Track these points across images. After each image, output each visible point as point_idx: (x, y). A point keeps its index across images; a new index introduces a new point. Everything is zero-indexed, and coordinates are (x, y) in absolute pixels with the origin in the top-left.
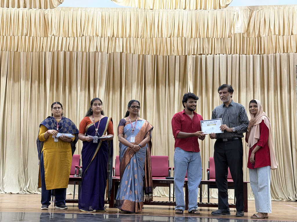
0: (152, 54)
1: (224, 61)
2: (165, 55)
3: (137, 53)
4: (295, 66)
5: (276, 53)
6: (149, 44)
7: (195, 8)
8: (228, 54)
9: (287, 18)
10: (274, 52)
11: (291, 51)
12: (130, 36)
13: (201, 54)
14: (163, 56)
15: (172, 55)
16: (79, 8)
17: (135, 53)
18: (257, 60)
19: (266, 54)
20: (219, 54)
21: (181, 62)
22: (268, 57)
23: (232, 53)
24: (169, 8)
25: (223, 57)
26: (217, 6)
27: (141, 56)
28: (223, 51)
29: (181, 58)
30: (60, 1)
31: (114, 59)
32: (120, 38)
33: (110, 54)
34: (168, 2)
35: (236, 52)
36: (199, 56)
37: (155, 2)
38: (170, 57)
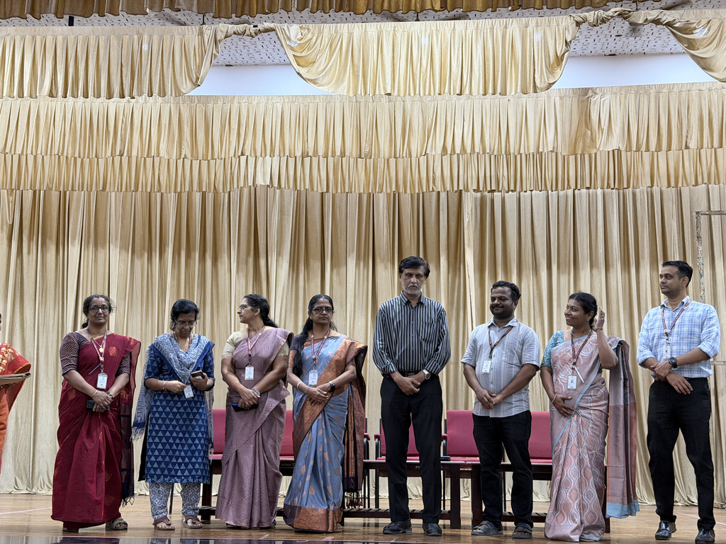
0: (389, 191)
1: (541, 205)
2: (417, 191)
3: (357, 192)
4: (694, 214)
5: (652, 186)
6: (382, 169)
7: (481, 92)
8: (550, 192)
9: (675, 113)
10: (649, 185)
11: (684, 183)
12: (343, 154)
13: (492, 191)
14: (411, 195)
15: (431, 190)
16: (234, 97)
17: (353, 190)
18: (613, 202)
19: (631, 189)
20: (532, 191)
21: (450, 208)
22: (634, 195)
23: (559, 187)
24: (427, 93)
25: (539, 196)
26: (530, 86)
27: (365, 197)
28: (540, 184)
29: (450, 199)
30: (197, 82)
31: (308, 204)
32: (321, 158)
33: (299, 193)
34: (426, 80)
35: (568, 184)
36: (488, 195)
37: (396, 80)
38: (427, 195)
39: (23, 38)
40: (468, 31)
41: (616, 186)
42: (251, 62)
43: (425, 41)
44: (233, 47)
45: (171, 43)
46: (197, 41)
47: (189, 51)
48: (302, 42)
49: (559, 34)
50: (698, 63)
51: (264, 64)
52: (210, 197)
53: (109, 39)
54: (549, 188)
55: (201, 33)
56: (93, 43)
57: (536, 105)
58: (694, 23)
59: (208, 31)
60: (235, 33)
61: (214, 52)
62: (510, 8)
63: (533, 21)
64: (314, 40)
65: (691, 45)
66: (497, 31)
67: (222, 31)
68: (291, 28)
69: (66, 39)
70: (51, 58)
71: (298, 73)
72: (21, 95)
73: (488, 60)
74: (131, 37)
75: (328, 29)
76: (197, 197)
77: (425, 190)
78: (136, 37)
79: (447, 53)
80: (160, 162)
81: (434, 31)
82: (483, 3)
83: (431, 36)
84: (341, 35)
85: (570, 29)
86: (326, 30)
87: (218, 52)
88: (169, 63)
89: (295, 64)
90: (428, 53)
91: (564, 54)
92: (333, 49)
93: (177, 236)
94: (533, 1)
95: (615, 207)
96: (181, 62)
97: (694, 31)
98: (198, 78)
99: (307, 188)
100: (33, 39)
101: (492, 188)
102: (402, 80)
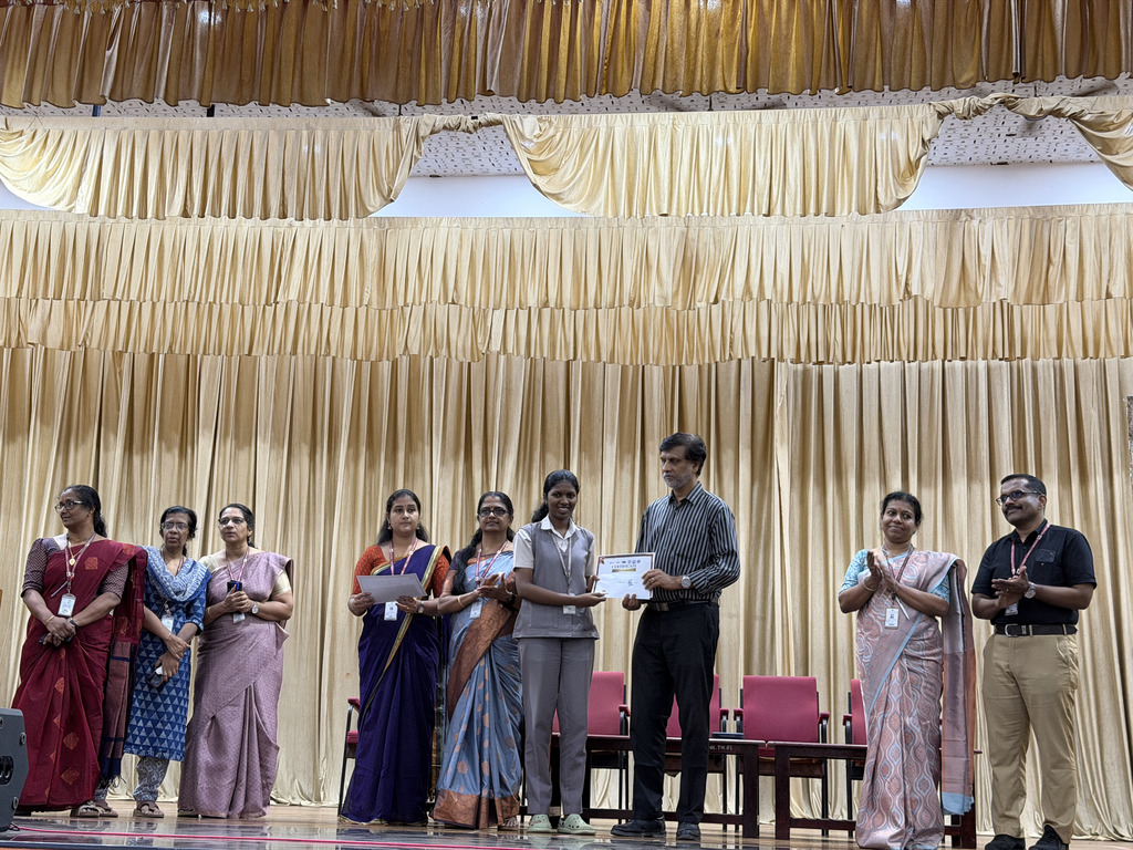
0: (666, 365)
1: (894, 384)
2: (707, 361)
4: (1125, 400)
5: (1060, 357)
7: (799, 212)
8: (906, 362)
9: (1091, 246)
10: (1056, 356)
11: (1108, 352)
12: (597, 305)
13: (822, 363)
14: (700, 367)
15: (727, 358)
16: (441, 220)
17: (613, 359)
18: (1001, 380)
19: (1028, 359)
20: (879, 361)
21: (756, 387)
22: (1034, 370)
23: (920, 356)
24: (718, 213)
25: (891, 369)
26: (870, 203)
27: (631, 369)
28: (890, 351)
29: (756, 374)
30: (389, 195)
31: (547, 378)
32: (567, 310)
33: (533, 362)
34: (717, 194)
35: (933, 352)
36: (814, 369)
37: (675, 194)
38: (722, 366)
39: (147, 135)
40: (780, 126)
41: (1007, 356)
42: (467, 171)
43: (718, 141)
44: (442, 150)
45: (354, 142)
46: (391, 138)
47: (379, 152)
48: (540, 140)
49: (913, 130)
50: (1117, 174)
51: (485, 175)
53: (266, 137)
54: (904, 357)
55: (397, 128)
56: (244, 142)
57: (883, 234)
58: (1110, 116)
59: (407, 123)
60: (445, 128)
61: (415, 153)
62: (837, 90)
63: (874, 112)
64: (559, 135)
65: (1106, 147)
66: (822, 125)
67: (426, 125)
68: (525, 121)
69: (206, 135)
70: (185, 162)
71: (535, 185)
72: (143, 215)
73: (809, 167)
74: (298, 133)
75: (578, 122)
76: (385, 367)
77: (718, 360)
78: (305, 133)
79: (748, 156)
81: (731, 126)
82: (797, 83)
83: (726, 134)
84: (598, 130)
85: (929, 123)
86: (575, 124)
87: (420, 154)
88: (351, 168)
89: (530, 172)
90: (722, 157)
91: (920, 158)
92: (585, 150)
93: (354, 422)
94: (869, 81)
95: (1005, 388)
96: (368, 166)
97: (1111, 127)
98: (390, 191)
99: (545, 355)
100: (160, 134)
101: (820, 360)
102: (683, 195)
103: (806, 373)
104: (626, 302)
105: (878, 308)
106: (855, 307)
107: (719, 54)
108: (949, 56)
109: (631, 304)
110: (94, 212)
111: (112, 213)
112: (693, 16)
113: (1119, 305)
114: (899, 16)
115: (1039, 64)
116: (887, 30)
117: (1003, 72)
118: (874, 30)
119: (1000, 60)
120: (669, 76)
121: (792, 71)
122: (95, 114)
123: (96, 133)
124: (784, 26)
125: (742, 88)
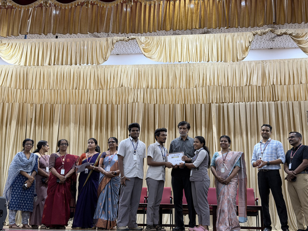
1: (243, 108)
2: (192, 103)
3: (168, 103)
4: (306, 112)
5: (288, 101)
6: (178, 94)
7: (216, 61)
8: (246, 102)
9: (295, 70)
10: (287, 101)
11: (301, 99)
12: (162, 88)
13: (223, 103)
14: (190, 105)
15: (198, 103)
16: (119, 65)
18: (272, 107)
19: (280, 101)
20: (239, 102)
22: (281, 104)
23: (250, 101)
24: (195, 61)
25: (242, 104)
26: (235, 59)
27: (172, 105)
28: (242, 99)
29: (206, 107)
30: (105, 59)
31: (149, 108)
32: (154, 89)
33: (145, 104)
34: (194, 57)
35: (254, 99)
36: (222, 104)
37: (183, 56)
38: (197, 105)
39: (39, 43)
40: (211, 38)
41: (275, 100)
42: (126, 53)
43: (194, 43)
44: (120, 47)
45: (95, 44)
46: (105, 43)
47: (102, 47)
48: (146, 43)
49: (247, 39)
50: (302, 50)
51: (131, 54)
52: (110, 106)
53: (72, 43)
55: (107, 40)
56: (65, 45)
57: (239, 67)
58: (300, 34)
59: (110, 40)
60: (120, 40)
61: (112, 47)
62: (226, 28)
63: (236, 34)
64: (151, 42)
65: (299, 43)
66: (222, 38)
67: (115, 40)
68: (142, 38)
69: (55, 43)
71: (144, 55)
72: (38, 65)
73: (219, 48)
74: (80, 42)
75: (156, 38)
76: (105, 106)
77: (195, 103)
78: (82, 42)
80: (90, 92)
81: (197, 38)
82: (215, 26)
83: (196, 41)
84: (161, 40)
85: (251, 36)
87: (114, 47)
88: (95, 52)
89: (143, 52)
90: (195, 47)
91: (249, 46)
92: (158, 45)
93: (97, 122)
94: (234, 25)
95: (273, 109)
96: (99, 51)
97: (300, 37)
98: (106, 58)
99: (148, 102)
100: (43, 43)
101: (223, 102)
102: (185, 57)
103: (219, 106)
104: (170, 88)
105: (238, 88)
106: (232, 87)
107: (194, 18)
108: (256, 18)
109: (171, 88)
110: (25, 65)
111: (30, 65)
112: (187, 9)
113: (303, 86)
114: (242, 7)
115: (280, 20)
116: (239, 11)
117: (270, 22)
118: (235, 11)
119: (270, 19)
120: (180, 25)
121: (214, 22)
122: (25, 38)
123: (25, 43)
124: (211, 11)
125: (200, 27)
